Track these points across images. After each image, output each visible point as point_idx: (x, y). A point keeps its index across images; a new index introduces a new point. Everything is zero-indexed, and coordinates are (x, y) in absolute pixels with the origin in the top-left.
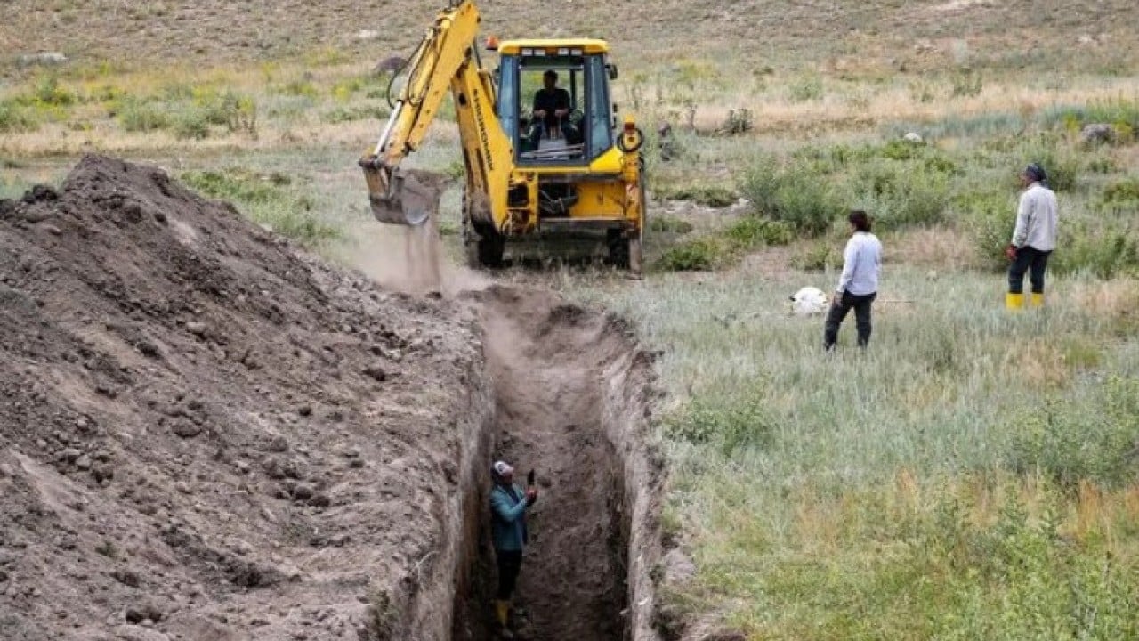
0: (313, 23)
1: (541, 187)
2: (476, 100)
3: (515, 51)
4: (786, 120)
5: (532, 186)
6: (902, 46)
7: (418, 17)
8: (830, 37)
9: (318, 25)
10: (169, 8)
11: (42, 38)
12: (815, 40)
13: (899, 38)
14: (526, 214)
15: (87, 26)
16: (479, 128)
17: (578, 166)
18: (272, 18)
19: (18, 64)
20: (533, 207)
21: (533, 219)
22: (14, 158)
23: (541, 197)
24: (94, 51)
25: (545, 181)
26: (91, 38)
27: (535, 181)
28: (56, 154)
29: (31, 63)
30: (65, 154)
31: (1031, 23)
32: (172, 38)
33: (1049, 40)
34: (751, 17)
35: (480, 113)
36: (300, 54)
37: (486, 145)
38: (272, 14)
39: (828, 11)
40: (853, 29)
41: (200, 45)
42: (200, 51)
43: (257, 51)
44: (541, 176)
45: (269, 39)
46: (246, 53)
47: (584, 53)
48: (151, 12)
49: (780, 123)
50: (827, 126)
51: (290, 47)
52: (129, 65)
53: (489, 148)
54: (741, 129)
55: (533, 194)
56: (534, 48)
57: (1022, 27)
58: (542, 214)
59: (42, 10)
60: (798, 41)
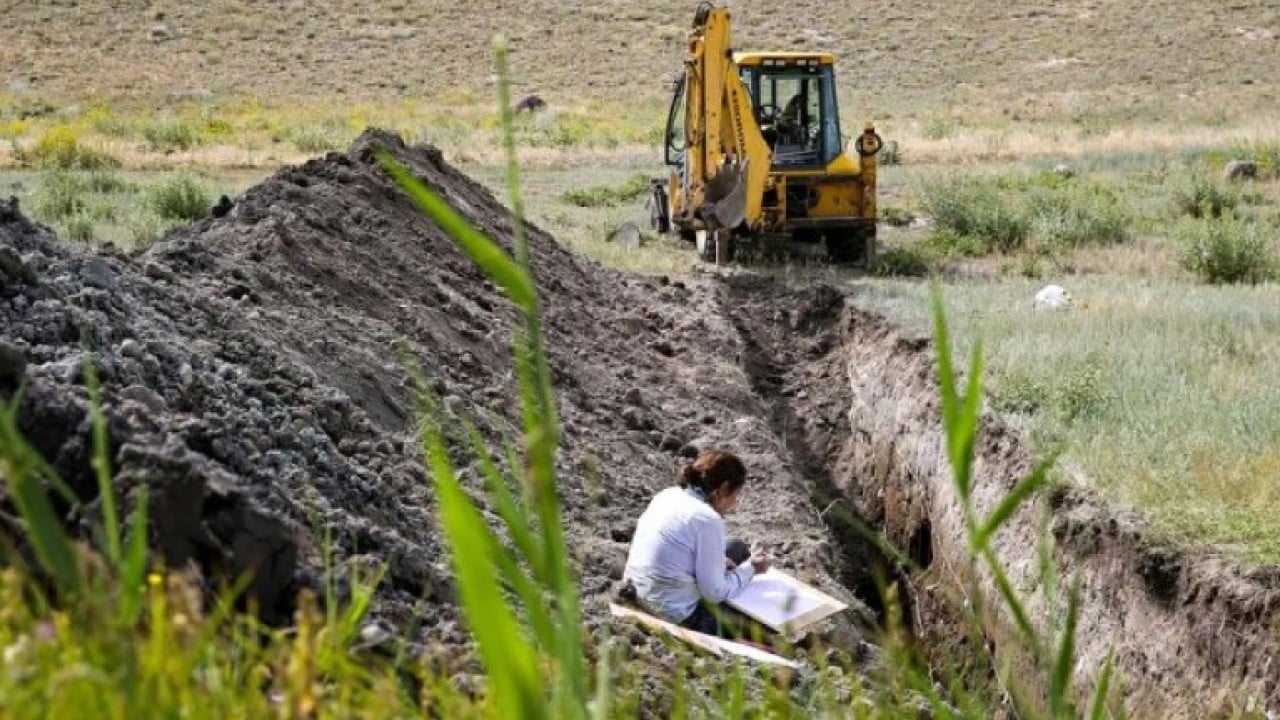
0: (444, 68)
1: (789, 188)
2: (735, 101)
3: (756, 62)
4: (933, 155)
5: (782, 186)
6: (1010, 98)
7: (544, 64)
8: (938, 89)
9: (448, 70)
10: (307, 52)
11: (189, 76)
12: (924, 92)
13: (1006, 91)
14: (776, 214)
15: (230, 67)
16: (736, 128)
17: (815, 169)
18: (407, 63)
19: (169, 100)
20: (783, 206)
21: (782, 218)
22: (204, 170)
23: (788, 197)
24: (240, 89)
25: (792, 183)
26: (237, 76)
27: (784, 183)
28: (243, 167)
29: (182, 99)
30: (252, 167)
31: (1129, 80)
32: (313, 78)
33: (1149, 96)
34: (861, 71)
35: (738, 114)
36: (434, 95)
37: (743, 145)
38: (406, 59)
39: (934, 66)
40: (959, 82)
41: (339, 86)
42: (340, 91)
43: (394, 92)
44: (789, 179)
45: (405, 81)
46: (384, 93)
47: (820, 64)
48: (291, 55)
49: (927, 156)
50: (975, 160)
51: (425, 88)
52: (273, 101)
53: (745, 148)
54: (891, 161)
55: (782, 195)
56: (775, 59)
57: (1121, 84)
58: (790, 214)
59: (188, 51)
60: (909, 92)
